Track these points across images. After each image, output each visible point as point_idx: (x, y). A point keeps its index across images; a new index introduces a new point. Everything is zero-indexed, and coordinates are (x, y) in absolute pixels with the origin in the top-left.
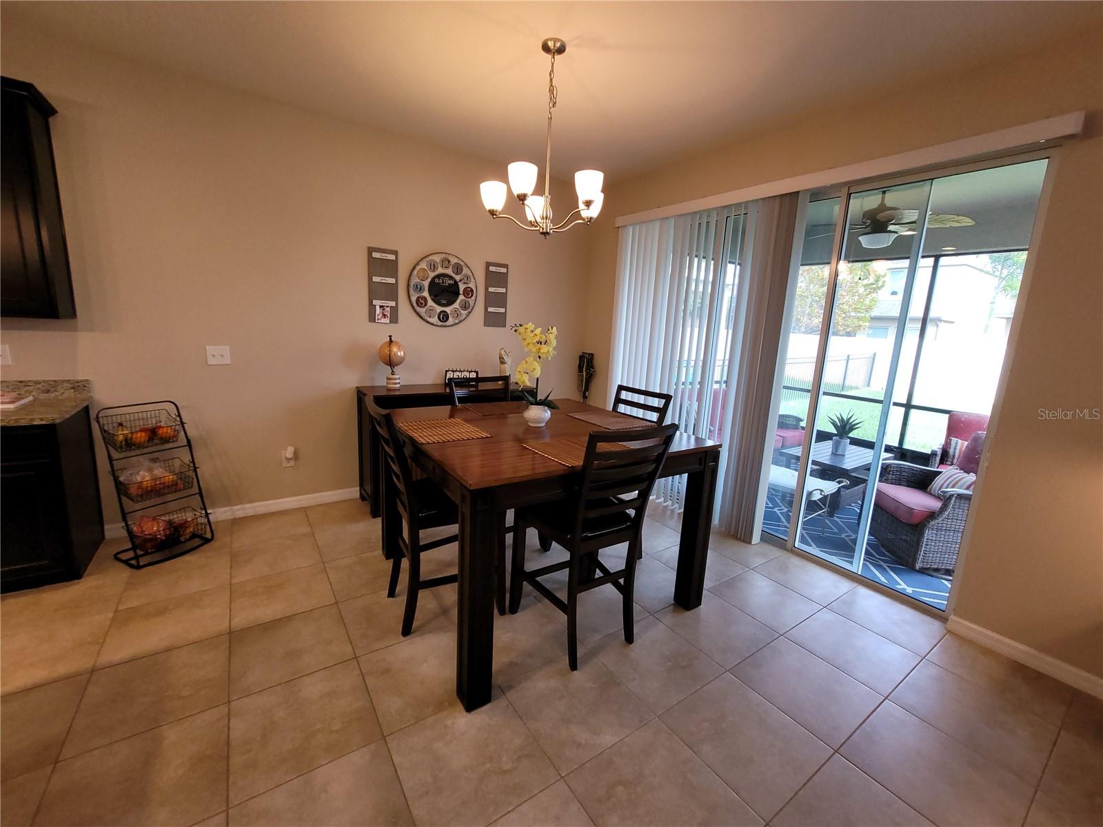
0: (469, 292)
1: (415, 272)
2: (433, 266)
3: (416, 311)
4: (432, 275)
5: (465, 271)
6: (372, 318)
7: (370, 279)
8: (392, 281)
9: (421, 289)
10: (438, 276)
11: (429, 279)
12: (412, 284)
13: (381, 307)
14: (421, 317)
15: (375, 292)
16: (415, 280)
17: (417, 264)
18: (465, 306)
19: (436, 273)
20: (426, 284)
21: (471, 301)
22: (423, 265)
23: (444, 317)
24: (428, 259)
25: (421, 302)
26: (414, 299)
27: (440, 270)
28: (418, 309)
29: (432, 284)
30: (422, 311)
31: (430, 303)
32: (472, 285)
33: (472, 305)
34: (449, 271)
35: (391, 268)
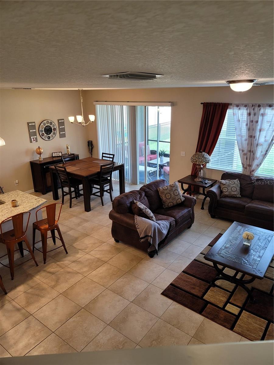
0: (55, 129)
1: (40, 127)
2: (45, 124)
3: (42, 138)
4: (45, 126)
5: (53, 123)
6: (31, 142)
7: (29, 131)
8: (35, 130)
9: (42, 131)
10: (46, 127)
11: (44, 128)
12: (40, 130)
13: (33, 138)
14: (43, 139)
15: (31, 135)
16: (40, 129)
17: (40, 124)
18: (54, 134)
19: (46, 126)
20: (43, 129)
21: (55, 132)
22: (42, 124)
23: (49, 138)
24: (43, 123)
25: (43, 135)
26: (41, 134)
27: (47, 125)
28: (42, 137)
29: (45, 129)
30: (43, 137)
31: (45, 134)
32: (55, 127)
33: (56, 133)
34: (49, 125)
35: (34, 127)
